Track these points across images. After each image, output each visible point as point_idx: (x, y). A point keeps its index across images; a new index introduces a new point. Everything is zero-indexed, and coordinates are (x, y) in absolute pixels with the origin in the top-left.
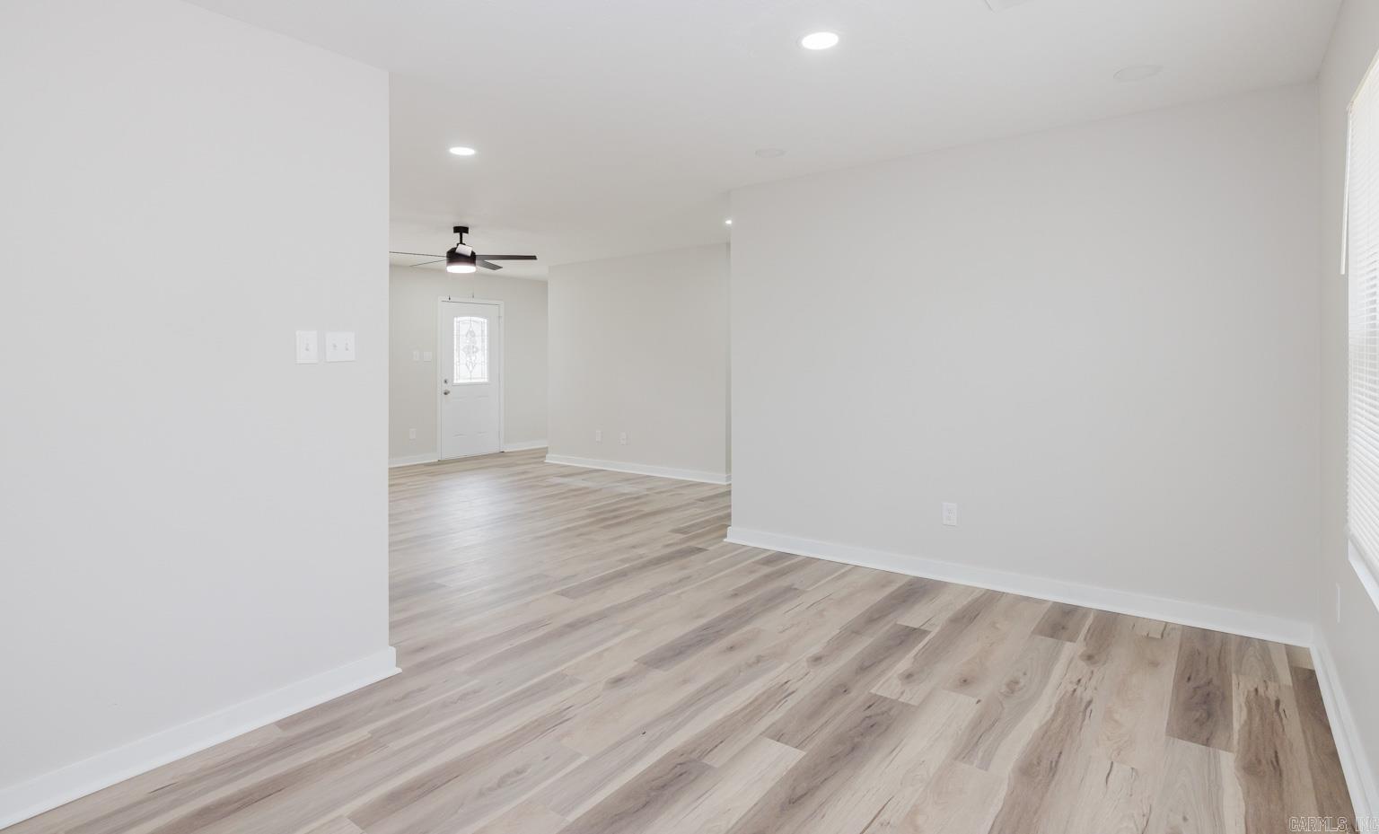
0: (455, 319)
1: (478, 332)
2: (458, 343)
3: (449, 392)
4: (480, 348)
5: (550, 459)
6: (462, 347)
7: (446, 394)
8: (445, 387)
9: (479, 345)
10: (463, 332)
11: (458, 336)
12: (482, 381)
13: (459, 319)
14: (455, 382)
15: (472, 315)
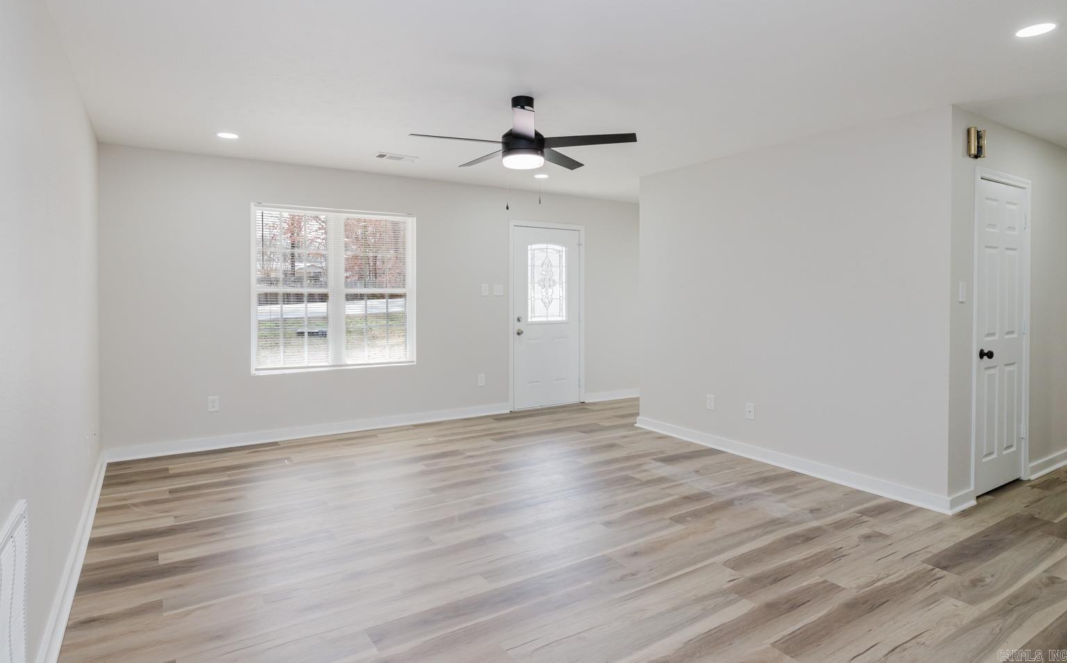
0: (529, 247)
1: (555, 262)
2: (533, 273)
3: (522, 332)
4: (557, 280)
5: (643, 423)
6: (536, 279)
7: (519, 334)
8: (518, 326)
9: (556, 278)
10: (538, 263)
11: (533, 266)
12: (560, 319)
13: (534, 247)
14: (529, 320)
15: (547, 242)
